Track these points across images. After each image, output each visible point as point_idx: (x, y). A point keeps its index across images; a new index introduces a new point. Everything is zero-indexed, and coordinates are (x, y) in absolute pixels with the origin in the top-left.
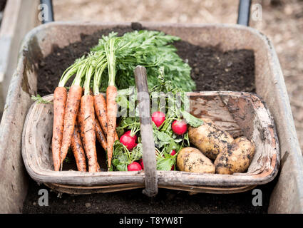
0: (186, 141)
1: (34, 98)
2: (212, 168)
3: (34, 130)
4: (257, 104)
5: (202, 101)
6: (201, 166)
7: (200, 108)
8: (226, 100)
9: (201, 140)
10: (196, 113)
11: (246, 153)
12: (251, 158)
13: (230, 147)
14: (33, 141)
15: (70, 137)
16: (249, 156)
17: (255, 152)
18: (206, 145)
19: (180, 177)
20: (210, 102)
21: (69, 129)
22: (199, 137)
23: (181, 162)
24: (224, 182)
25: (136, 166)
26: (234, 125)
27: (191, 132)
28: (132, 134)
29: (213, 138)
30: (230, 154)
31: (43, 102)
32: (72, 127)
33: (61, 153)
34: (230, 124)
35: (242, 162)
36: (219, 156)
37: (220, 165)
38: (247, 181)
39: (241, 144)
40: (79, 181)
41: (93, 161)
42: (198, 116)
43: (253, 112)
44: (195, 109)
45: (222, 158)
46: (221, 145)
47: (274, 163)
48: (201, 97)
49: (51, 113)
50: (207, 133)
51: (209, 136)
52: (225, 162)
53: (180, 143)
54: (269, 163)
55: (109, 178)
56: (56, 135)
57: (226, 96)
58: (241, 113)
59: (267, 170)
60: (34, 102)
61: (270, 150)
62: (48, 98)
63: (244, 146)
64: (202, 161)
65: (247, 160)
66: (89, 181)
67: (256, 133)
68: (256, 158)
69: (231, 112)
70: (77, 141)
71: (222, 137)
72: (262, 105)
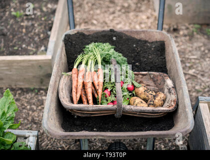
0: (133, 94)
1: (63, 73)
2: (147, 105)
3: (64, 87)
4: (166, 77)
5: (141, 76)
6: (141, 104)
7: (140, 80)
8: (152, 76)
9: (141, 94)
10: (138, 81)
11: (162, 99)
12: (164, 101)
13: (154, 96)
14: (64, 91)
15: (80, 90)
16: (163, 100)
17: (166, 98)
18: (143, 96)
19: (133, 108)
20: (145, 77)
21: (80, 87)
22: (140, 92)
23: (132, 103)
24: (153, 110)
25: (112, 104)
26: (156, 87)
27: (136, 89)
28: (109, 90)
29: (146, 92)
30: (155, 99)
31: (67, 75)
32: (81, 86)
33: (77, 97)
34: (153, 87)
35: (160, 103)
36: (149, 101)
37: (150, 104)
38: (163, 110)
39: (160, 95)
40: (86, 109)
41: (91, 101)
42: (139, 83)
43: (165, 81)
44: (137, 80)
45: (151, 101)
46: (150, 96)
47: (175, 103)
48: (141, 74)
49: (71, 81)
50: (144, 90)
51: (144, 92)
52: (152, 103)
53: (131, 95)
54: (173, 103)
55: (100, 108)
56: (74, 90)
57: (152, 74)
58: (159, 82)
59: (172, 106)
60: (63, 75)
61: (173, 97)
62: (69, 73)
63: (161, 95)
64: (142, 102)
65: (162, 102)
66: (91, 109)
67: (166, 91)
68: (167, 101)
69: (154, 81)
70: (83, 93)
71: (151, 92)
72: (169, 78)
